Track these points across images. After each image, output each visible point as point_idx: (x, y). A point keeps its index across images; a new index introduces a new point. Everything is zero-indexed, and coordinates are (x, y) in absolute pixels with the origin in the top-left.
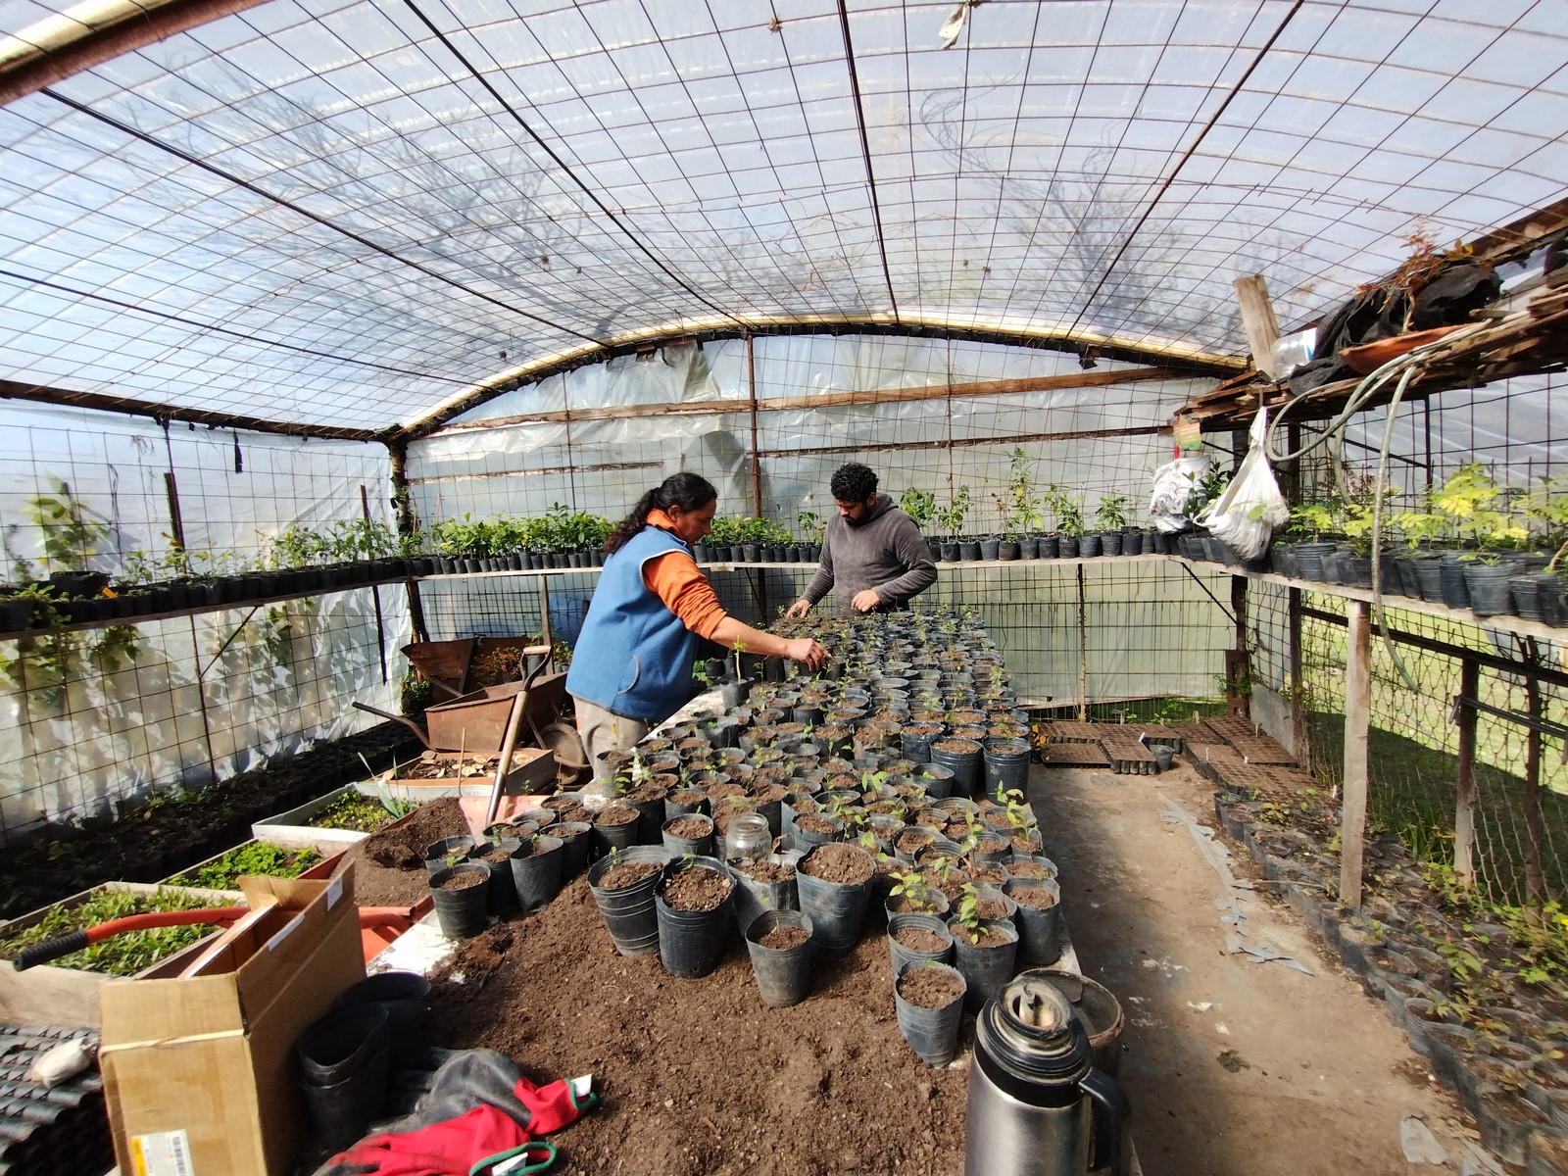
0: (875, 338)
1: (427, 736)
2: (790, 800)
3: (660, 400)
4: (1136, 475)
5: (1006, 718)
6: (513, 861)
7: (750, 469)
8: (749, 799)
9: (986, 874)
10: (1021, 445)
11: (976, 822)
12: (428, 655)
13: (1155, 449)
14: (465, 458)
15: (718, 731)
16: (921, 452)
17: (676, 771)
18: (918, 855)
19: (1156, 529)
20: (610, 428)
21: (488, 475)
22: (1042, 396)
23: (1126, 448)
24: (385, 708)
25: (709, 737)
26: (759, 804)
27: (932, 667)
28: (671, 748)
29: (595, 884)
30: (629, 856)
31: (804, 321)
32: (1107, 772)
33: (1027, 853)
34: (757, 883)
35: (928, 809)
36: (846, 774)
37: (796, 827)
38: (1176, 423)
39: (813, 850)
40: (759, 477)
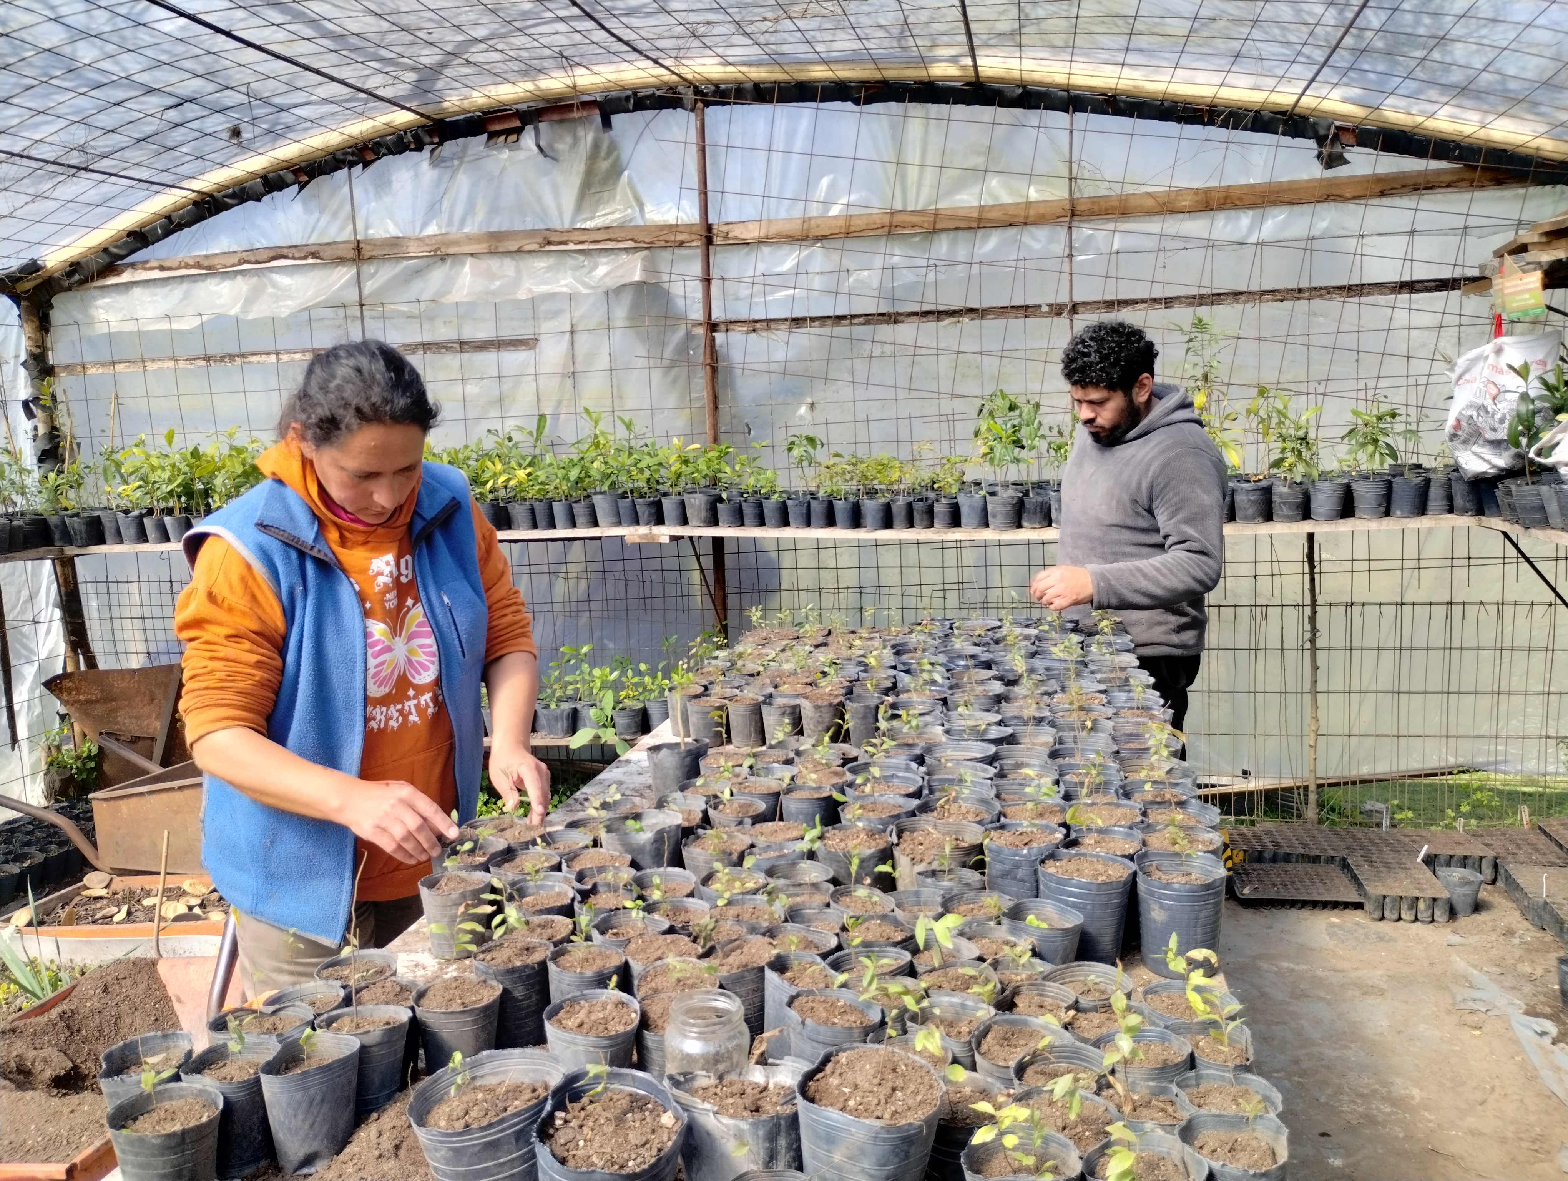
0: (934, 109)
1: (94, 845)
2: (780, 965)
3: (530, 223)
4: (1420, 367)
5: (1179, 816)
6: (265, 1079)
7: (699, 354)
8: (704, 963)
9: (1148, 1105)
10: (1203, 312)
11: (1129, 1009)
12: (96, 694)
13: (1455, 320)
14: (164, 326)
15: (645, 837)
16: (1016, 323)
17: (568, 911)
18: (1021, 1070)
19: (1456, 469)
20: (438, 275)
21: (208, 358)
22: (1245, 219)
23: (1401, 317)
24: (15, 792)
25: (628, 847)
26: (723, 972)
27: (1039, 721)
28: (558, 868)
29: (422, 1122)
30: (487, 1069)
31: (802, 76)
32: (1357, 916)
33: (1224, 1067)
34: (725, 1120)
35: (1038, 983)
36: (884, 917)
37: (793, 1014)
38: (1500, 271)
39: (826, 1060)
40: (714, 370)
